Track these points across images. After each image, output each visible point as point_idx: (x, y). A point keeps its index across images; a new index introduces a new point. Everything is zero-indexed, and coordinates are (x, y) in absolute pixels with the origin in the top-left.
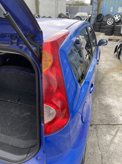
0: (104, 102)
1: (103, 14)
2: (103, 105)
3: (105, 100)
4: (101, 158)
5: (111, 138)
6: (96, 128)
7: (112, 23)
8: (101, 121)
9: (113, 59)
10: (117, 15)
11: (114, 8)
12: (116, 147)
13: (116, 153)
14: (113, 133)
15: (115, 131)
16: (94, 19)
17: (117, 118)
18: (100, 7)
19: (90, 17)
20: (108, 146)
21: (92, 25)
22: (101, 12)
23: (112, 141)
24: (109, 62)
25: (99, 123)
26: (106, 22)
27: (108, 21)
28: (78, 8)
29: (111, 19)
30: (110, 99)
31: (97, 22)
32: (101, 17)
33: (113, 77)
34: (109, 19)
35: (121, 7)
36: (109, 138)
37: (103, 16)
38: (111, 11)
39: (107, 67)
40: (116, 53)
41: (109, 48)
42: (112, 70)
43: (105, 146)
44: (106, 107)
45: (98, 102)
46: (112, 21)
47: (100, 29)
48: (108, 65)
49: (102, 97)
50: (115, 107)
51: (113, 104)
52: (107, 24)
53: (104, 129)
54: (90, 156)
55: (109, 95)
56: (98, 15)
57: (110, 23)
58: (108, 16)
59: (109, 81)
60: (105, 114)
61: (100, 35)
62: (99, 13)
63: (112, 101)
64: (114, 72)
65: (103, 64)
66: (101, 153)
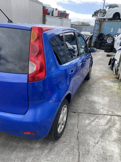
0: (90, 99)
1: (104, 34)
2: (88, 100)
3: (91, 98)
4: (77, 133)
5: (89, 122)
6: (78, 115)
7: (111, 41)
8: (84, 110)
9: (107, 70)
10: (117, 35)
11: (114, 29)
12: (92, 128)
13: (91, 131)
14: (92, 119)
15: (94, 118)
16: (96, 38)
17: (98, 110)
18: (102, 28)
19: (92, 35)
20: (86, 127)
21: (94, 42)
22: (102, 32)
23: (89, 124)
24: (102, 72)
25: (82, 112)
26: (106, 41)
27: (108, 39)
28: (82, 28)
29: (110, 38)
30: (96, 97)
31: (98, 40)
32: (102, 36)
33: (103, 82)
34: (108, 38)
35: (120, 28)
36: (87, 122)
37: (104, 35)
38: (112, 31)
39: (100, 75)
40: (110, 65)
41: (105, 62)
42: (104, 77)
43: (83, 126)
44: (91, 102)
45: (85, 98)
46: (112, 40)
47: (101, 46)
48: (101, 74)
49: (90, 96)
50: (99, 103)
51: (98, 101)
52: (107, 43)
53: (85, 116)
54: (68, 131)
55: (96, 95)
56: (99, 34)
57: (109, 42)
58: (109, 35)
59: (99, 85)
60: (89, 107)
61: (100, 51)
62: (101, 33)
63: (97, 98)
64: (105, 79)
65: (96, 73)
66: (78, 130)
